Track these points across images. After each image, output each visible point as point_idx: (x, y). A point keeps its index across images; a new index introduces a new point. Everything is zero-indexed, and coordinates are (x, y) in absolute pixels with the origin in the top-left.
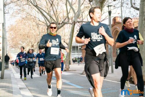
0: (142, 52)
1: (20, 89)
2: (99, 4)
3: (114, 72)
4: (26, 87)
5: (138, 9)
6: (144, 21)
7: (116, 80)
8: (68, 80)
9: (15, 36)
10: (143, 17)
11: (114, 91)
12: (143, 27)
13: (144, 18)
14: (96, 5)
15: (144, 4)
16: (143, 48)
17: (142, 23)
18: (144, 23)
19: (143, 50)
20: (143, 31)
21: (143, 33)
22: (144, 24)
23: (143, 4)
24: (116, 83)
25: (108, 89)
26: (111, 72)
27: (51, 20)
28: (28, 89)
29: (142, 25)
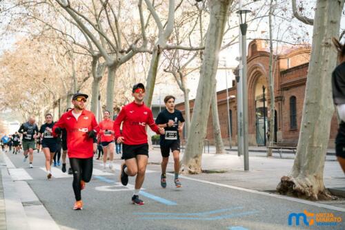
0: (318, 122)
1: (25, 204)
2: (219, 6)
3: (250, 170)
4: (37, 200)
5: (310, 22)
6: (324, 48)
7: (254, 188)
9: (13, 78)
10: (322, 39)
12: (322, 63)
13: (323, 41)
14: (212, 7)
15: (326, 8)
16: (321, 111)
17: (320, 52)
18: (325, 52)
19: (320, 118)
20: (320, 73)
21: (320, 77)
22: (324, 57)
23: (323, 7)
24: (253, 193)
25: (235, 208)
26: (243, 169)
28: (43, 206)
29: (318, 58)
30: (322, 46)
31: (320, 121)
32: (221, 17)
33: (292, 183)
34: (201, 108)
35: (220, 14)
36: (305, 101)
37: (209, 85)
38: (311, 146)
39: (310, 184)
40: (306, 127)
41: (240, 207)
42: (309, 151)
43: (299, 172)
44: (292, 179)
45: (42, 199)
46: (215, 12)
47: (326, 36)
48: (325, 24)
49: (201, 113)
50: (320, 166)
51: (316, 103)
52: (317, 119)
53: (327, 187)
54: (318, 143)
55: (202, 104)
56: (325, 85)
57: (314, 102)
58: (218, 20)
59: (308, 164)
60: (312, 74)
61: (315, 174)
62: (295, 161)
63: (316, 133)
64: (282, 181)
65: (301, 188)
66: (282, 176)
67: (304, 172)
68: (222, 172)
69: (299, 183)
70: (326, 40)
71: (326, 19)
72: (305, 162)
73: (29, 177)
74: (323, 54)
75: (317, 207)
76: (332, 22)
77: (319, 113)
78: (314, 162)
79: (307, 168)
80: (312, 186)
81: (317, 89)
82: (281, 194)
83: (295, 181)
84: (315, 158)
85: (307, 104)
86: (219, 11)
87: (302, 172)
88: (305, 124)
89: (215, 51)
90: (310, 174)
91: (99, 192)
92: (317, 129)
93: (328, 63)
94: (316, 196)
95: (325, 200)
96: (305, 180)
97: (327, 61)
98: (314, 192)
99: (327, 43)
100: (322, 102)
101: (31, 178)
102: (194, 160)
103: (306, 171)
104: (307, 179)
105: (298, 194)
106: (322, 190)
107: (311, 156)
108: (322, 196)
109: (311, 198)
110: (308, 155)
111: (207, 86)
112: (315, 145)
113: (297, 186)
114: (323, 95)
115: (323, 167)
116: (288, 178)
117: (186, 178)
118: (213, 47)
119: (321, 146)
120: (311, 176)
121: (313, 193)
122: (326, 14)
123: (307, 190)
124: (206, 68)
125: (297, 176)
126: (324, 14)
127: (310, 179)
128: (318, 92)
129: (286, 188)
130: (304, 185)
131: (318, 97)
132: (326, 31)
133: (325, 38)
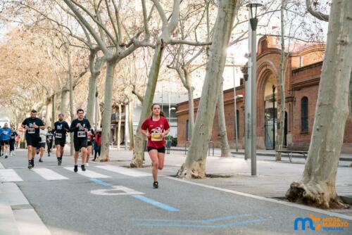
0: (331, 125)
1: (13, 209)
3: (257, 175)
4: (28, 203)
5: (325, 18)
6: (339, 46)
7: (261, 195)
8: (139, 191)
10: (338, 36)
11: (258, 220)
12: (337, 62)
13: (339, 38)
15: (342, 4)
16: (335, 114)
17: (335, 51)
18: (340, 51)
19: (333, 121)
20: (335, 72)
21: (335, 77)
22: (339, 55)
23: (340, 3)
24: (261, 200)
25: (241, 216)
26: (250, 174)
27: (101, 34)
28: (33, 210)
29: (333, 57)
30: (337, 45)
31: (333, 124)
32: (230, 10)
33: (302, 190)
34: (207, 107)
35: (229, 8)
36: (318, 102)
37: (215, 84)
38: (323, 151)
39: (321, 190)
40: (318, 130)
41: (246, 215)
42: (321, 155)
43: (310, 178)
44: (303, 185)
45: (32, 203)
46: (223, 5)
47: (342, 33)
48: (341, 20)
49: (206, 113)
50: (332, 172)
51: (329, 104)
52: (331, 121)
53: (339, 195)
54: (331, 148)
55: (207, 103)
56: (340, 86)
57: (327, 103)
58: (227, 14)
59: (320, 169)
60: (326, 73)
61: (326, 181)
62: (306, 167)
63: (329, 137)
64: (291, 188)
65: (312, 195)
66: (291, 182)
67: (315, 178)
68: (228, 177)
69: (309, 190)
70: (341, 37)
71: (342, 15)
72: (316, 168)
73: (19, 179)
74: (338, 53)
75: (328, 216)
76: (348, 18)
77: (332, 116)
78: (326, 168)
79: (319, 174)
80: (323, 194)
81: (331, 90)
82: (290, 201)
83: (305, 188)
84: (326, 163)
85: (320, 106)
86: (227, 4)
87: (313, 178)
88: (318, 127)
89: (222, 46)
90: (321, 180)
91: (95, 196)
92: (330, 132)
93: (343, 62)
94: (327, 204)
95: (337, 208)
96: (316, 187)
97: (342, 60)
98: (326, 200)
99: (343, 41)
100: (336, 104)
101: (21, 180)
102: (197, 164)
103: (318, 177)
104: (318, 186)
105: (309, 201)
106: (334, 198)
107: (323, 162)
108: (334, 204)
109: (322, 206)
110: (320, 160)
111: (213, 84)
112: (328, 150)
113: (308, 193)
114: (337, 97)
115: (336, 172)
116: (298, 184)
117: (188, 182)
118: (221, 42)
119: (334, 150)
120: (323, 183)
121: (324, 202)
122: (342, 10)
123: (318, 197)
124: (212, 64)
125: (308, 182)
126: (340, 10)
127: (321, 186)
128: (331, 93)
129: (296, 195)
130: (315, 192)
131: (332, 99)
132: (342, 28)
133: (340, 35)
